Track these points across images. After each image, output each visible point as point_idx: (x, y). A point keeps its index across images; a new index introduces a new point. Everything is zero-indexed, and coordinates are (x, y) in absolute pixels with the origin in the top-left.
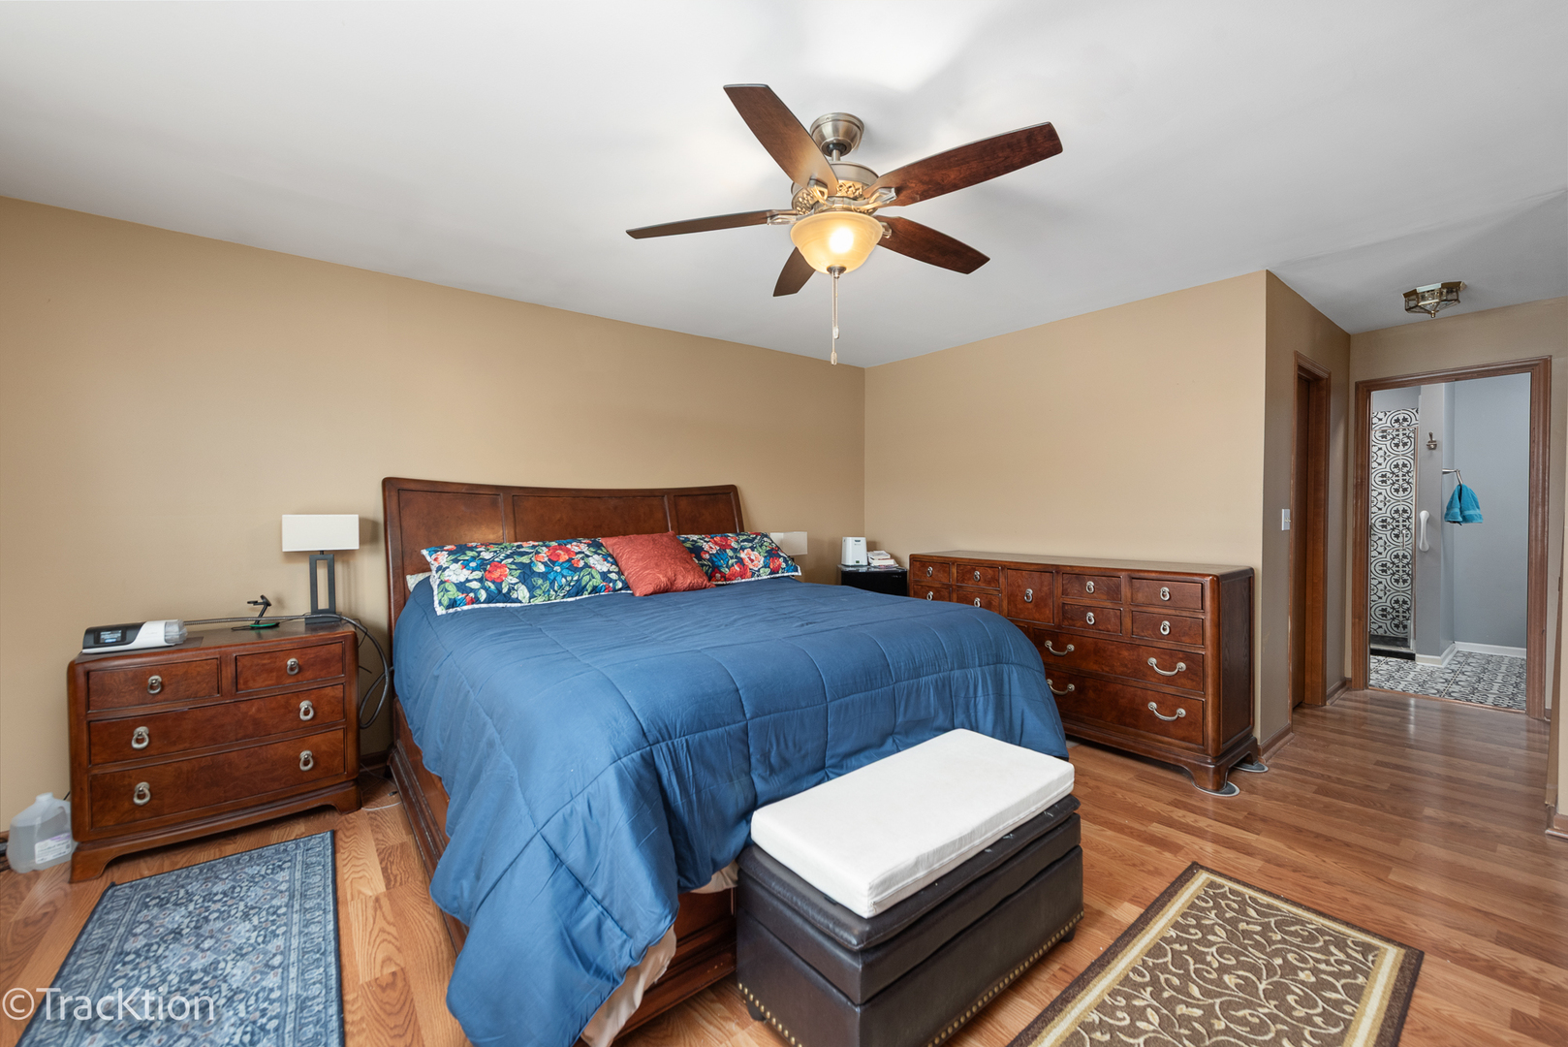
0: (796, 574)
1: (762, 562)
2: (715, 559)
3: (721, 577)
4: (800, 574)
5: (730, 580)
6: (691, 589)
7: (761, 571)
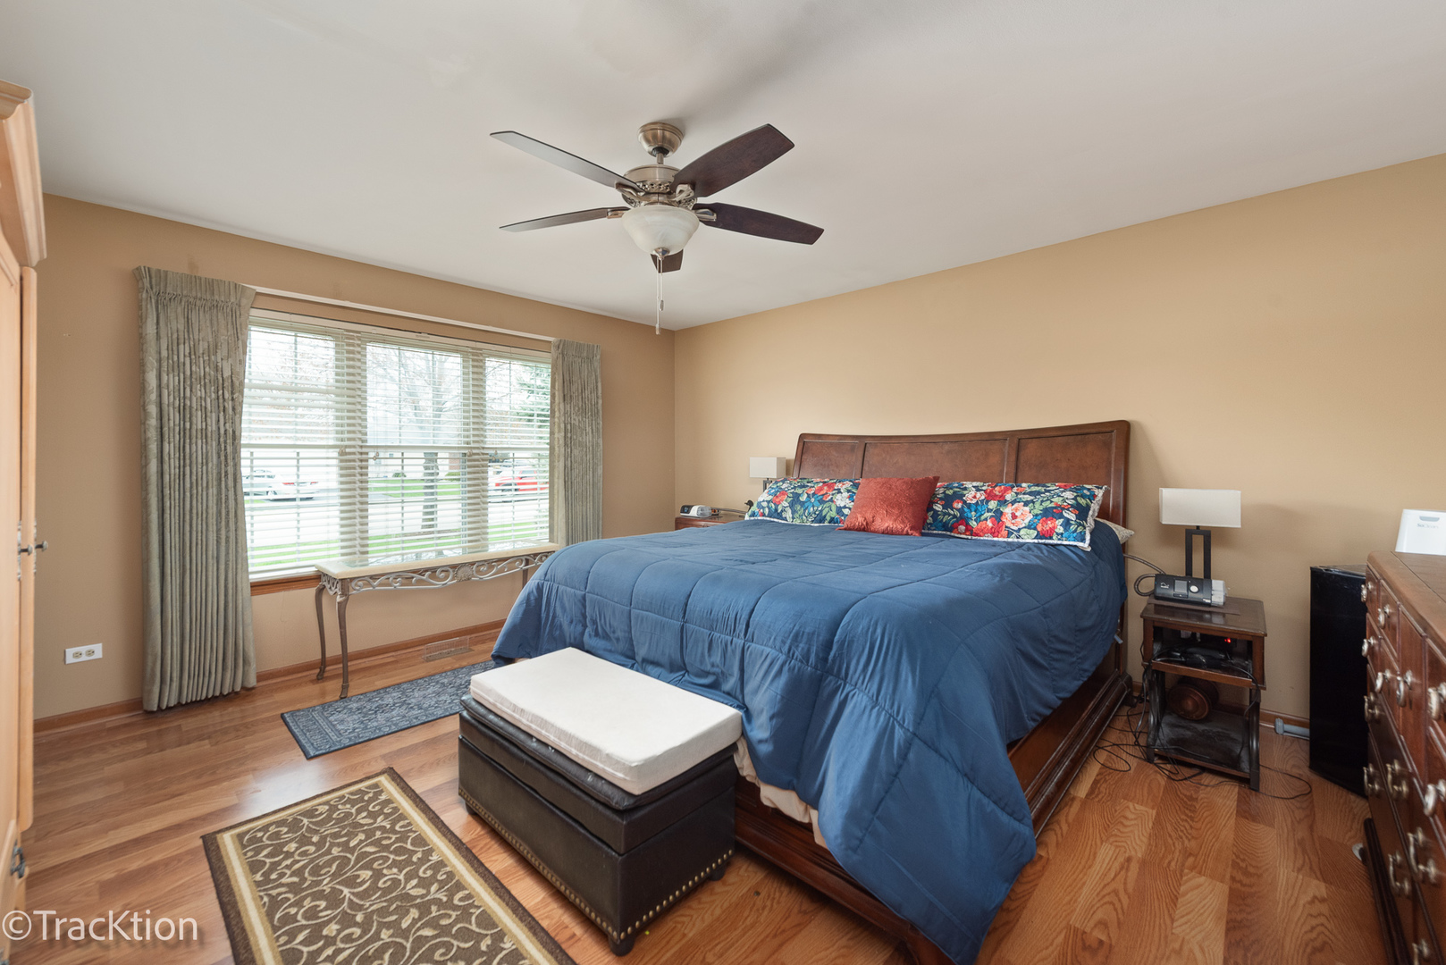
0: (1080, 544)
1: (1027, 521)
2: (966, 509)
3: (967, 530)
4: (1085, 545)
5: (977, 535)
6: (888, 532)
7: (1022, 532)
